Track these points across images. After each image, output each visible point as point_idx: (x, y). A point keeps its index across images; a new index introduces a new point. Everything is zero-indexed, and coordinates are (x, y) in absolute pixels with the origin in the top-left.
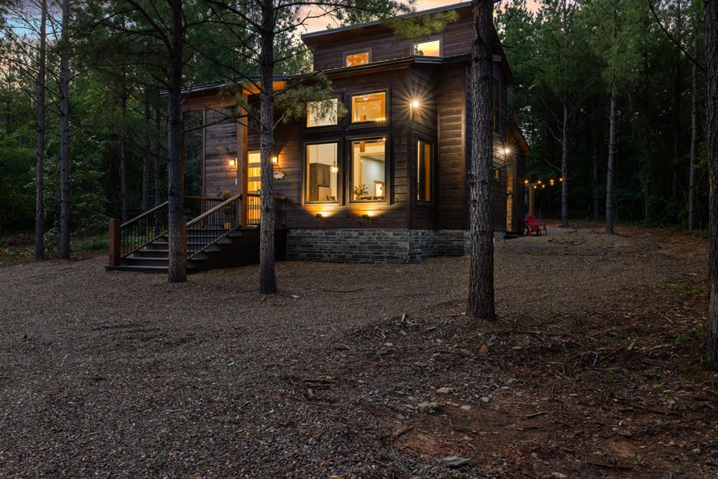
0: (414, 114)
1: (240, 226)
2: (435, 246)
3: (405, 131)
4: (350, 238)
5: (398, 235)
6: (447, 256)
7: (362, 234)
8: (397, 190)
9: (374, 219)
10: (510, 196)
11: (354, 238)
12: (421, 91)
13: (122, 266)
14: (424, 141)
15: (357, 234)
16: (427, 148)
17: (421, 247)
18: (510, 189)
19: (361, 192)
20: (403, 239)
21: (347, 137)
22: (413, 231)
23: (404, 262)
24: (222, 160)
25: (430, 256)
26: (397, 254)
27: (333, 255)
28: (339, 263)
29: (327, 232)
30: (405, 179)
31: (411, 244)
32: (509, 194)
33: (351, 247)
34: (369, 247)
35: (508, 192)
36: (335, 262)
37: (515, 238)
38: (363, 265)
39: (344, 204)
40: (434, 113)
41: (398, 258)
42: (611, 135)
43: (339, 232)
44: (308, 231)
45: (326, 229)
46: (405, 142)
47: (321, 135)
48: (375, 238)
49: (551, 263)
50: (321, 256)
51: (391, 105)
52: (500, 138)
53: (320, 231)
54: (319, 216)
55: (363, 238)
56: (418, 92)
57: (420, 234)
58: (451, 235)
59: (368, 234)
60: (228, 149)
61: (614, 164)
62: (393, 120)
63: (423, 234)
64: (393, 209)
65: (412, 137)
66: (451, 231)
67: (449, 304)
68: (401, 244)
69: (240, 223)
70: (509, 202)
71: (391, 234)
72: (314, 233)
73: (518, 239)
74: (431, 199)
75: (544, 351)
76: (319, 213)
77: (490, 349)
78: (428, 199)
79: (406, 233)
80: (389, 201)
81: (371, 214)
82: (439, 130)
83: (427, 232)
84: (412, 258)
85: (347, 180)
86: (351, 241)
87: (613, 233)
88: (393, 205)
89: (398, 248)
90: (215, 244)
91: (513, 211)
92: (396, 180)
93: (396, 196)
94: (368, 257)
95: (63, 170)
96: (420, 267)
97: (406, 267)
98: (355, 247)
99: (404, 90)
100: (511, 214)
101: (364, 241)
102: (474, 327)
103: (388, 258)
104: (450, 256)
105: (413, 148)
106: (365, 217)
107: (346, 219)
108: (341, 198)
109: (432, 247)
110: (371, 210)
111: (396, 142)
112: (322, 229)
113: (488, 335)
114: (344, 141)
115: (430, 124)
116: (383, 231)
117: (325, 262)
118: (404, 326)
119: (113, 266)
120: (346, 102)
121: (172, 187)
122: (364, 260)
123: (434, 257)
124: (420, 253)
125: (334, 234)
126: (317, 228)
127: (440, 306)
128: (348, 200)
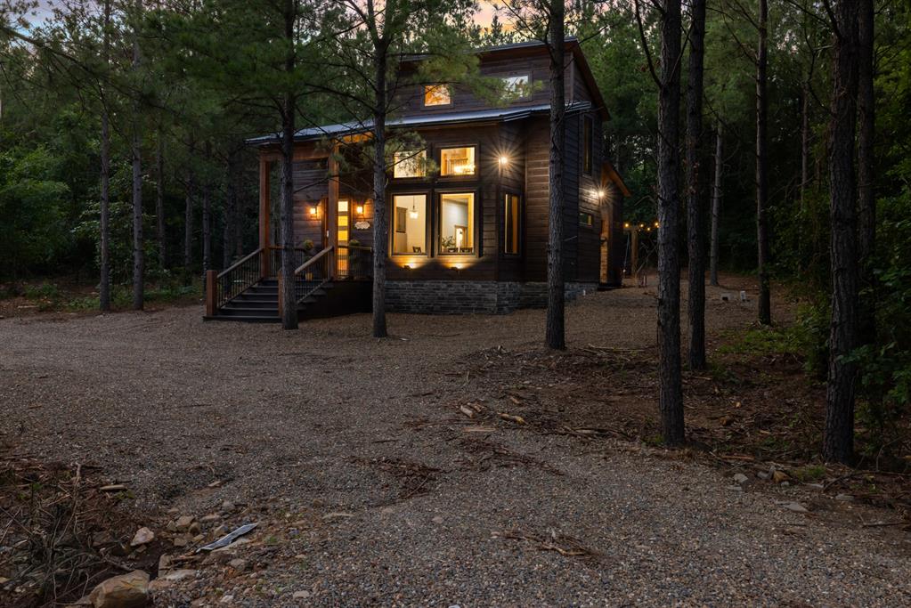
0: (502, 171)
1: (332, 278)
2: (522, 298)
3: (493, 186)
4: (438, 289)
5: (487, 287)
6: (534, 308)
7: (451, 286)
8: (486, 243)
9: (463, 271)
10: (606, 243)
11: (443, 289)
12: (509, 146)
13: (219, 316)
14: (511, 194)
15: (445, 285)
16: (515, 199)
17: (509, 299)
18: (605, 235)
19: (449, 243)
20: (492, 291)
21: (435, 190)
22: (501, 284)
23: (492, 314)
24: (301, 208)
25: (517, 308)
26: (485, 305)
27: (421, 307)
28: (428, 314)
29: (415, 283)
30: (494, 233)
31: (498, 296)
32: (603, 241)
33: (439, 298)
34: (458, 299)
35: (602, 239)
36: (423, 314)
37: (610, 290)
38: (452, 317)
39: (432, 255)
40: (521, 169)
41: (486, 309)
42: (717, 176)
43: (427, 283)
44: (395, 283)
45: (413, 281)
46: (494, 197)
47: (408, 186)
48: (463, 290)
49: (631, 314)
50: (409, 308)
51: (480, 160)
52: (594, 181)
53: (408, 283)
54: (407, 268)
55: (452, 290)
56: (506, 147)
57: (507, 286)
58: (538, 287)
59: (457, 286)
60: (308, 197)
61: (720, 210)
62: (482, 174)
63: (510, 286)
64: (483, 262)
65: (500, 192)
66: (537, 284)
67: (533, 343)
68: (490, 296)
69: (332, 275)
70: (604, 250)
71: (479, 286)
72: (401, 284)
73: (611, 292)
74: (518, 251)
75: (592, 365)
76: (407, 264)
77: (558, 365)
78: (515, 251)
79: (493, 285)
80: (477, 254)
81: (460, 266)
82: (526, 182)
83: (514, 284)
84: (500, 310)
85: (436, 232)
86: (439, 293)
87: (717, 285)
88: (481, 258)
89: (485, 300)
90: (312, 295)
91: (609, 259)
92: (484, 233)
93: (484, 249)
94: (456, 308)
95: (137, 217)
96: (508, 318)
97: (494, 318)
98: (443, 299)
99: (493, 146)
100: (606, 263)
101: (453, 292)
102: (548, 354)
103: (476, 309)
104: (537, 308)
105: (502, 203)
106: (454, 269)
107: (434, 270)
108: (430, 251)
109: (519, 299)
110: (458, 262)
111: (485, 197)
112: (409, 280)
113: (557, 357)
114: (433, 193)
115: (517, 178)
116: (471, 283)
117: (413, 313)
118: (500, 353)
119: (211, 316)
120: (435, 156)
121: (286, 244)
122: (452, 312)
123: (521, 309)
124: (507, 305)
125: (422, 286)
126: (404, 280)
127: (525, 345)
128: (436, 252)
